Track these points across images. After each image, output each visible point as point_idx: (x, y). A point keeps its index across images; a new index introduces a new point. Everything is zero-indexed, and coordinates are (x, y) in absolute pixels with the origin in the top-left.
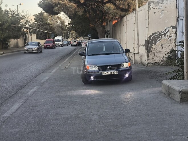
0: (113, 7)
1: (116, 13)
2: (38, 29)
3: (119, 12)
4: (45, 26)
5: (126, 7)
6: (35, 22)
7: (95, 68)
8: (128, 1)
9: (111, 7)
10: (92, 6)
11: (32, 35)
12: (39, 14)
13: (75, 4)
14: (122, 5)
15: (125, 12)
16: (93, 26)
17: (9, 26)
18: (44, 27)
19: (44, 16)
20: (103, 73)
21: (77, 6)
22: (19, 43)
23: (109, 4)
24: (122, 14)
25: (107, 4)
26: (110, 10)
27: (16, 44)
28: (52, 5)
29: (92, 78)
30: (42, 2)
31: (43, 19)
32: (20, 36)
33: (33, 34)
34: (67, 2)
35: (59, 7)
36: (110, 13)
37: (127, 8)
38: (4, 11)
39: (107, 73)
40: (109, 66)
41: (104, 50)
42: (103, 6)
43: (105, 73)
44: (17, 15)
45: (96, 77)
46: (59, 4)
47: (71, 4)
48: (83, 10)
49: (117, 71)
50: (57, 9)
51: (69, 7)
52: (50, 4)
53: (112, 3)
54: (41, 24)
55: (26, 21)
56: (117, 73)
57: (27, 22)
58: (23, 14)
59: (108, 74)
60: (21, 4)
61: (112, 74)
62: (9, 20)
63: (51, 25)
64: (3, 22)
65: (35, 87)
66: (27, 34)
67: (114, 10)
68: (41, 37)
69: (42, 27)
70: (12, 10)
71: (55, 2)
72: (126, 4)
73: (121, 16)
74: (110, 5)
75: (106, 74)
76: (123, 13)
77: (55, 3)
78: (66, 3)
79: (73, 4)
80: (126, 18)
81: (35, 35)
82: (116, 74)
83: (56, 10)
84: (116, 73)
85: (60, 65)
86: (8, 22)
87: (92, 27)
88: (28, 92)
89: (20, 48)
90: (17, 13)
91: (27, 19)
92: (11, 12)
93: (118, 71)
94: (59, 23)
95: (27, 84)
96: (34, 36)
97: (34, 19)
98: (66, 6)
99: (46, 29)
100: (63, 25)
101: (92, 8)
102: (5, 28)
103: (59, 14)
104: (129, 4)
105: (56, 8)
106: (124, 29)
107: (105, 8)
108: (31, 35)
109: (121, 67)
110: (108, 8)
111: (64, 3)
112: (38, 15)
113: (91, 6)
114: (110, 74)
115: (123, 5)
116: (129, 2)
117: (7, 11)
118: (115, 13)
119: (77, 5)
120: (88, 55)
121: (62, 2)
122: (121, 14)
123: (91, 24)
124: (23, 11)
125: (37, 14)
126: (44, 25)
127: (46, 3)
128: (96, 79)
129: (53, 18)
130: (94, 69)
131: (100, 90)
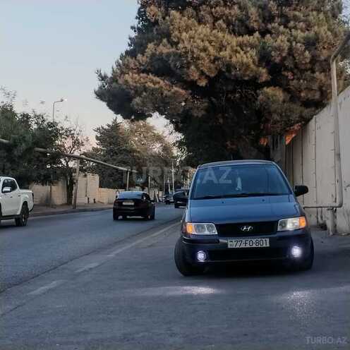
0: (281, 94)
1: (290, 111)
2: (105, 161)
3: (297, 108)
4: (122, 156)
5: (314, 96)
6: (99, 147)
7: (209, 231)
8: (321, 81)
9: (275, 96)
10: (229, 95)
11: (88, 176)
12: (109, 126)
13: (186, 89)
14: (305, 89)
15: (313, 109)
16: (234, 147)
17: (29, 150)
18: (120, 157)
19: (121, 131)
20: (229, 243)
21: (191, 94)
22: (53, 196)
23: (272, 88)
24: (306, 112)
25: (265, 89)
26: (274, 102)
27: (47, 197)
28: (128, 94)
29: (201, 256)
30: (104, 87)
31: (118, 137)
32: (58, 179)
33: (90, 176)
34: (166, 85)
35: (145, 97)
36: (275, 112)
37: (317, 96)
38: (18, 115)
39: (239, 243)
40: (247, 224)
41: (239, 186)
42: (256, 94)
43: (233, 243)
44: (52, 125)
45: (210, 254)
46: (145, 89)
47: (175, 89)
48: (206, 104)
49: (268, 240)
50: (139, 102)
51: (170, 97)
52: (123, 90)
53: (280, 86)
54: (111, 150)
55: (75, 142)
56: (268, 245)
57: (77, 143)
58: (66, 125)
59: (243, 246)
60: (62, 101)
61: (254, 246)
62: (28, 137)
63: (137, 154)
64: (15, 140)
65: (54, 282)
66: (75, 172)
67: (284, 102)
68: (110, 183)
69: (115, 157)
70: (38, 113)
71: (135, 84)
72: (315, 87)
73: (301, 117)
74: (273, 90)
75: (238, 247)
76: (309, 110)
77: (135, 87)
78: (162, 87)
79: (181, 91)
80: (316, 122)
81: (97, 177)
82: (264, 246)
83: (138, 104)
84: (265, 243)
85: (139, 241)
86: (25, 141)
87: (232, 149)
88: (33, 290)
89: (54, 206)
90: (50, 120)
91: (75, 136)
92: (37, 117)
93: (270, 238)
94: (157, 148)
95: (38, 276)
96: (94, 180)
97: (97, 138)
98: (162, 94)
99: (124, 163)
100: (168, 153)
101: (228, 100)
102: (19, 156)
103: (149, 120)
104: (324, 89)
105: (137, 100)
106: (310, 149)
107: (261, 97)
108: (85, 176)
109: (279, 229)
110: (269, 99)
111: (157, 86)
112: (105, 129)
113: (227, 94)
114: (248, 246)
115: (309, 89)
116: (323, 82)
117: (27, 115)
118: (286, 110)
119: (190, 91)
120: (195, 197)
121: (151, 85)
122: (301, 112)
123: (228, 143)
124: (67, 117)
125: (102, 128)
126: (121, 151)
127: (115, 88)
128: (211, 259)
129: (145, 137)
130: (207, 232)
131: (218, 287)
